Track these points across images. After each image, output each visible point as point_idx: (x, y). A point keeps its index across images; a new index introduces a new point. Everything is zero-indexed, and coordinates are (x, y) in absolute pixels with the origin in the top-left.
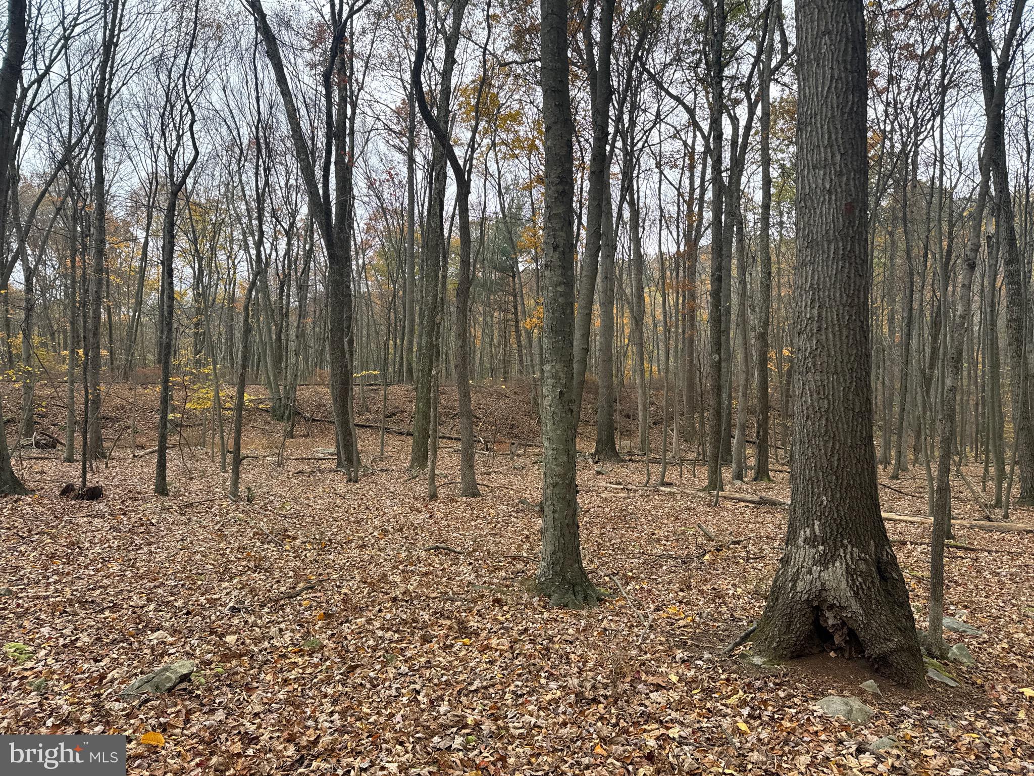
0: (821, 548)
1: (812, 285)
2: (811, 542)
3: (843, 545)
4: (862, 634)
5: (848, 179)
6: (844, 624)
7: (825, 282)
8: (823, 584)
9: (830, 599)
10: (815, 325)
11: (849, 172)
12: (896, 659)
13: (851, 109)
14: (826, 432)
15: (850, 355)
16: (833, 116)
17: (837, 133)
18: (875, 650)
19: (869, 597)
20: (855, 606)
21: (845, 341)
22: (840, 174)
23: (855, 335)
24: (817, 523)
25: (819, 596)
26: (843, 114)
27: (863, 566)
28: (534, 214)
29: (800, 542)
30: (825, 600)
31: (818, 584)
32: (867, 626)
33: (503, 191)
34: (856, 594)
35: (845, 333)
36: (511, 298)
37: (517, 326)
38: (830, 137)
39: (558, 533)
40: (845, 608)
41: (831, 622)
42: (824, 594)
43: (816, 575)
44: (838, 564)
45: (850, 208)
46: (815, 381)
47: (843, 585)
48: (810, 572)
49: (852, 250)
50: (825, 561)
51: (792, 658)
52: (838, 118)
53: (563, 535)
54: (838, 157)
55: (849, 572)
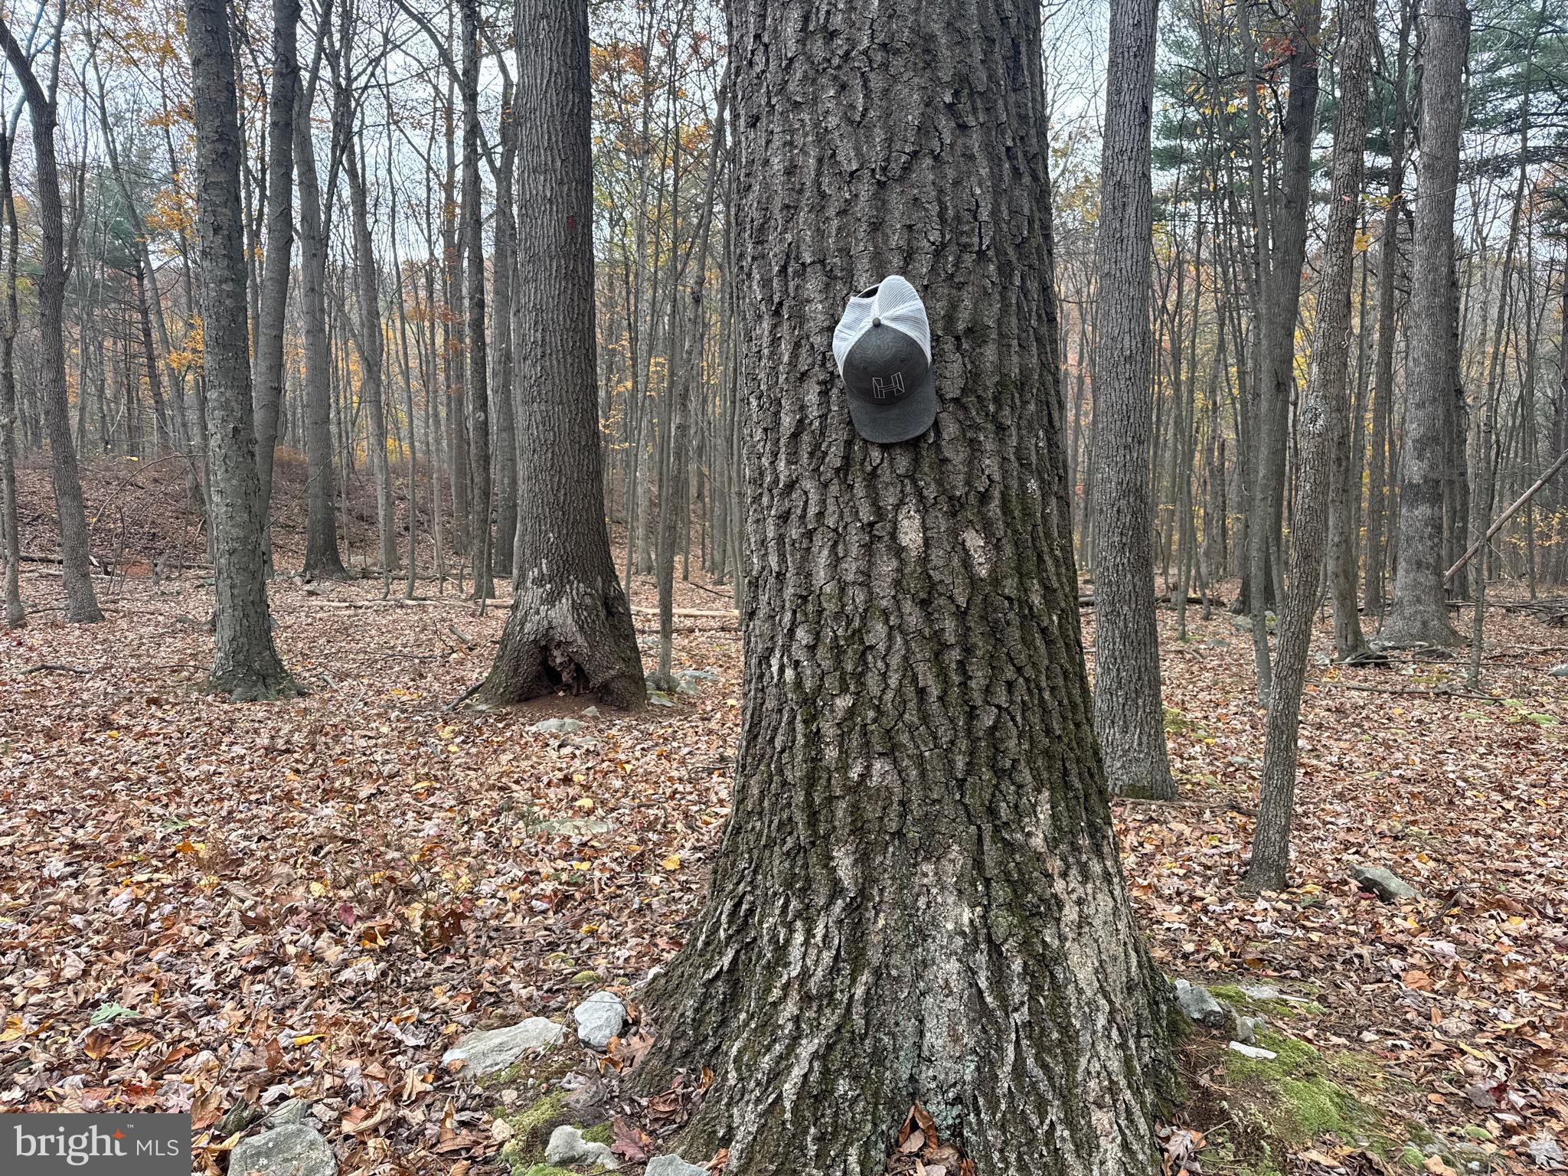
0: (548, 586)
1: (535, 305)
2: (539, 582)
3: (569, 581)
4: (586, 667)
5: (569, 189)
6: (571, 660)
7: (547, 303)
8: (550, 623)
9: (557, 637)
10: (539, 351)
11: (570, 183)
12: (616, 686)
13: (572, 110)
14: (552, 466)
15: (576, 385)
16: (553, 116)
17: (557, 135)
18: (597, 681)
19: (593, 630)
20: (580, 640)
21: (570, 369)
22: (561, 183)
23: (580, 363)
24: (544, 561)
25: (546, 635)
26: (563, 114)
27: (588, 601)
28: (175, 172)
29: (529, 581)
30: (553, 639)
31: (545, 623)
32: (591, 657)
33: (110, 120)
34: (581, 628)
35: (569, 361)
36: (137, 316)
37: (151, 367)
38: (549, 139)
39: (239, 613)
40: (571, 643)
41: (558, 660)
42: (551, 632)
43: (543, 614)
44: (564, 600)
45: (572, 222)
46: (541, 412)
47: (569, 621)
48: (538, 612)
49: (575, 270)
50: (551, 600)
51: (519, 701)
52: (558, 117)
53: (246, 616)
54: (559, 163)
55: (576, 608)
